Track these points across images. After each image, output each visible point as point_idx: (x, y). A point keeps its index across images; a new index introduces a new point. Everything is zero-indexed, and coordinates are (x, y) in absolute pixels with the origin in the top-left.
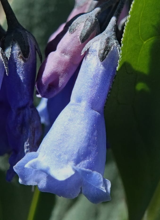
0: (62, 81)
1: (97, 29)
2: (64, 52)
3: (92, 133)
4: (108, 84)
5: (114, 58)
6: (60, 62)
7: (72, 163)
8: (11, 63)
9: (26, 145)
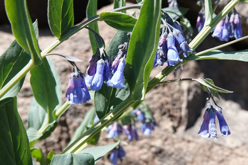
0: (116, 67)
1: (122, 57)
2: (116, 61)
3: (121, 76)
4: (124, 67)
5: (125, 62)
6: (115, 63)
7: (117, 82)
8: (106, 63)
9: (109, 78)
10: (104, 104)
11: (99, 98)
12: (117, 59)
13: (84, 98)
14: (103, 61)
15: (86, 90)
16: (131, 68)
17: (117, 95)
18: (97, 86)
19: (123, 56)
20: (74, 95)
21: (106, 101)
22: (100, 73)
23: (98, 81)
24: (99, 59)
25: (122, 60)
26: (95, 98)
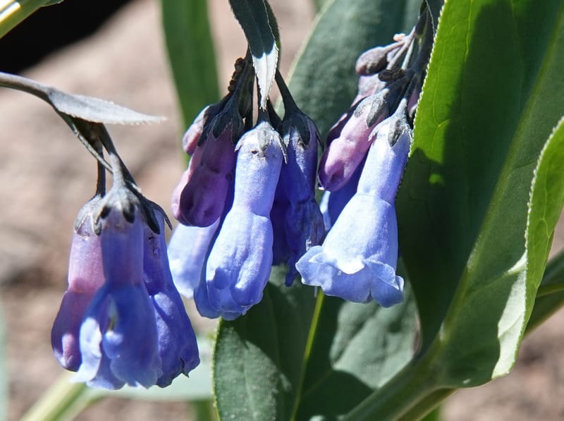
0: (348, 171)
1: (386, 111)
2: (349, 138)
3: (382, 224)
5: (405, 143)
6: (345, 150)
7: (360, 257)
8: (290, 150)
9: (308, 242)
10: (269, 401)
11: (242, 369)
12: (354, 126)
13: (164, 354)
14: (274, 136)
15: (172, 308)
16: (437, 184)
17: (341, 353)
18: (241, 285)
19: (388, 109)
20: (103, 330)
21: (279, 386)
22: (255, 208)
23: (246, 256)
24: (249, 127)
25: (386, 129)
26: (220, 364)
